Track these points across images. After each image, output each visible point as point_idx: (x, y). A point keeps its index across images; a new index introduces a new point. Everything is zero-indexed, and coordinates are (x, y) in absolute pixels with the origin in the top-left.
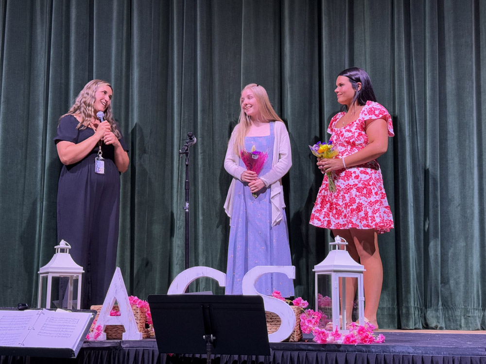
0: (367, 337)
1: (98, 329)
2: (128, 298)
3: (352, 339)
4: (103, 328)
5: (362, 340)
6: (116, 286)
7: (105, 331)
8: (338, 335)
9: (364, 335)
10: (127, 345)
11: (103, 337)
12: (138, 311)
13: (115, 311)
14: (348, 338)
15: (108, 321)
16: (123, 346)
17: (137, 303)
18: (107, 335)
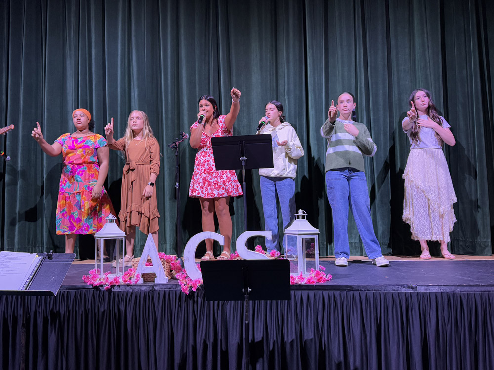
0: (321, 278)
1: (137, 276)
2: (157, 253)
3: (312, 280)
4: (140, 276)
5: (318, 280)
6: (149, 246)
7: (142, 277)
8: (303, 278)
9: (320, 277)
10: (158, 287)
11: (141, 281)
12: (165, 262)
13: (149, 263)
14: (309, 280)
15: (144, 270)
16: (156, 288)
17: (164, 257)
18: (144, 279)
